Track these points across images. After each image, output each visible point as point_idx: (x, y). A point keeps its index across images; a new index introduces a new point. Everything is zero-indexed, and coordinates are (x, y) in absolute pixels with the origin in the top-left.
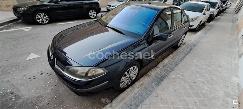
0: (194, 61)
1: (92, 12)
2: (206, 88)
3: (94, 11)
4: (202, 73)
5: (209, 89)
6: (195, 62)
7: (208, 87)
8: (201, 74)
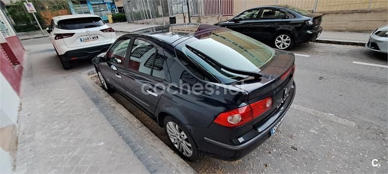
0: (102, 143)
1: (286, 39)
2: (56, 126)
3: (289, 44)
4: (72, 136)
5: (53, 128)
6: (99, 144)
7: (55, 129)
8: (72, 134)
